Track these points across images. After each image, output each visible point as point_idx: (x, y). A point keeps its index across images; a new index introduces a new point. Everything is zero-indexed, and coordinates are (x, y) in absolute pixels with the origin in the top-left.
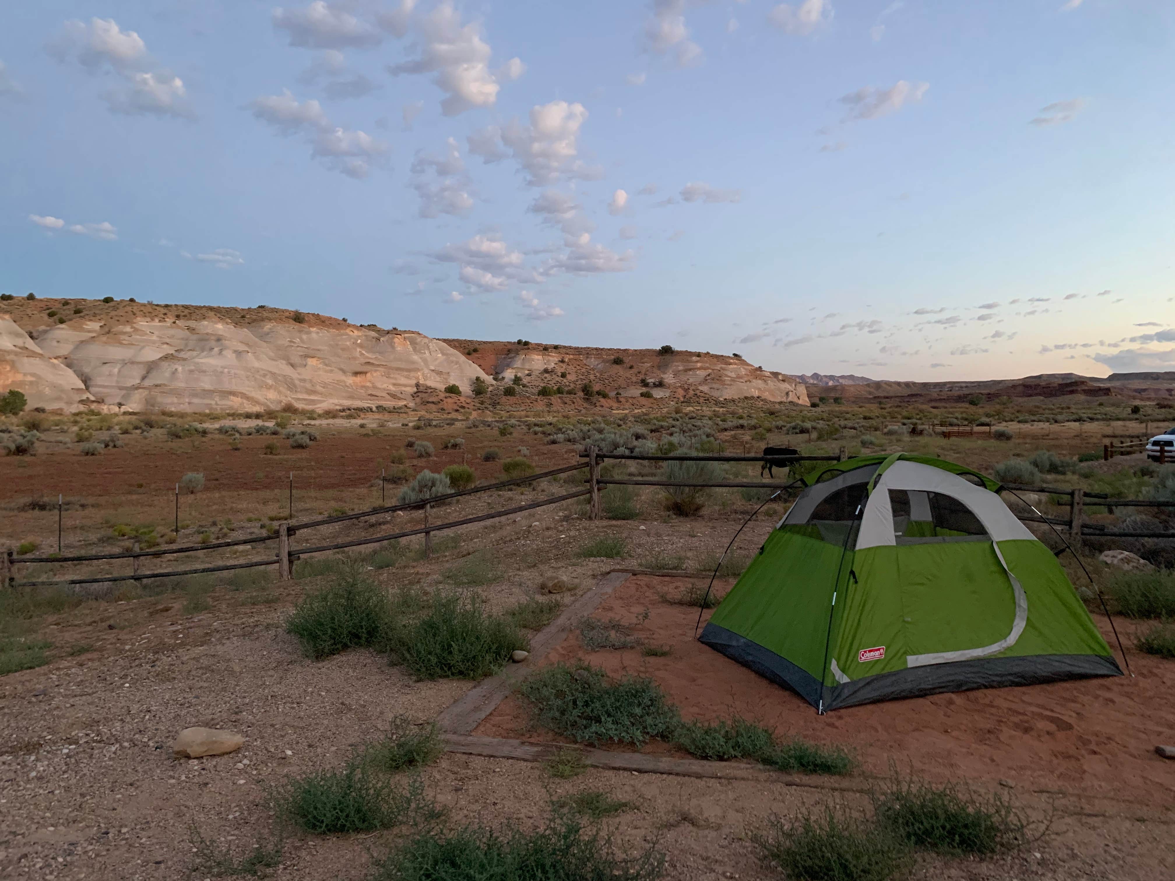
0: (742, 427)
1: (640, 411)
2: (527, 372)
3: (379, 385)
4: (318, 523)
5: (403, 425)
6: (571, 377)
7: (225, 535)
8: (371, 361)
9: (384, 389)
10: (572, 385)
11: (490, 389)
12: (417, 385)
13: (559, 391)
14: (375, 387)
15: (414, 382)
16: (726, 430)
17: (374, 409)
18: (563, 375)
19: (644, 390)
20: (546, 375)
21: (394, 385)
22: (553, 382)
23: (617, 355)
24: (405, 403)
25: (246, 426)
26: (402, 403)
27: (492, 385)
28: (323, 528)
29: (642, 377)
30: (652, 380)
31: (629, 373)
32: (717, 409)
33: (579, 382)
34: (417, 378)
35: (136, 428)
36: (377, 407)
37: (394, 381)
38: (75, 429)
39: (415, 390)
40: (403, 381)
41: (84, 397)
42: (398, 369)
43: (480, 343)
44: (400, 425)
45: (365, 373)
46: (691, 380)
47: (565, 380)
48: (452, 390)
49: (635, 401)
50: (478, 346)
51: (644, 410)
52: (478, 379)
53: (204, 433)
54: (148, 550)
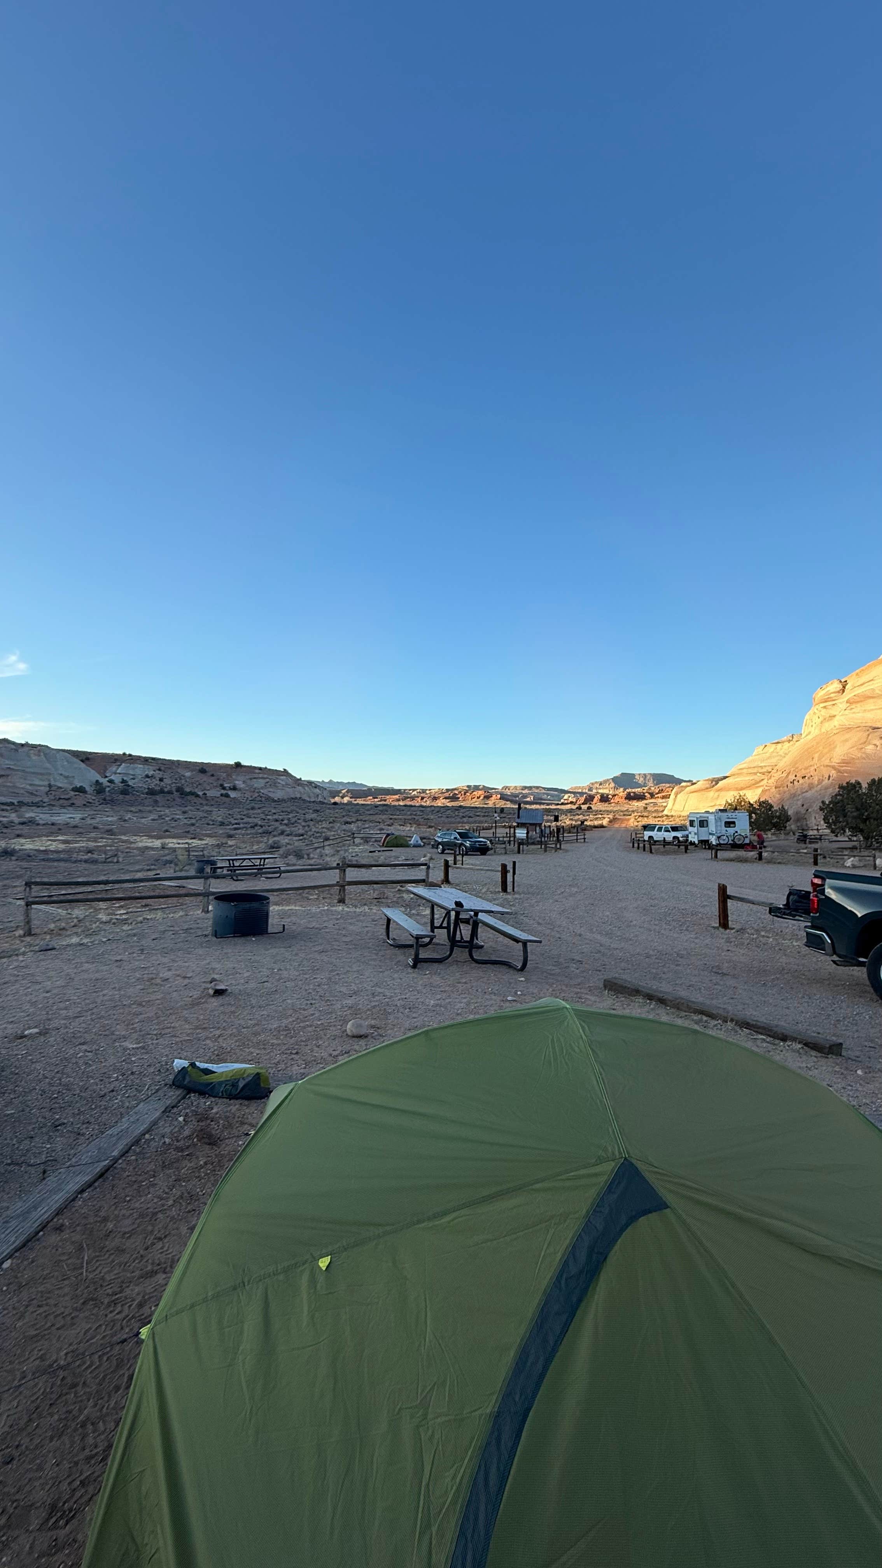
2: (132, 777)
3: (18, 785)
6: (167, 781)
8: (11, 767)
9: (23, 788)
10: (169, 787)
11: (108, 789)
12: (50, 786)
13: (162, 791)
14: (15, 787)
15: (47, 783)
17: (16, 804)
18: (161, 780)
19: (223, 792)
20: (147, 779)
21: (31, 785)
22: (154, 784)
23: (201, 766)
24: (40, 799)
26: (38, 799)
27: (109, 787)
29: (220, 782)
30: (229, 785)
31: (211, 780)
33: (174, 785)
34: (49, 780)
36: (18, 802)
37: (30, 782)
39: (48, 789)
40: (37, 782)
42: (34, 773)
43: (91, 753)
45: (8, 776)
46: (256, 785)
47: (163, 784)
48: (81, 790)
49: (218, 800)
50: (90, 756)
52: (97, 781)
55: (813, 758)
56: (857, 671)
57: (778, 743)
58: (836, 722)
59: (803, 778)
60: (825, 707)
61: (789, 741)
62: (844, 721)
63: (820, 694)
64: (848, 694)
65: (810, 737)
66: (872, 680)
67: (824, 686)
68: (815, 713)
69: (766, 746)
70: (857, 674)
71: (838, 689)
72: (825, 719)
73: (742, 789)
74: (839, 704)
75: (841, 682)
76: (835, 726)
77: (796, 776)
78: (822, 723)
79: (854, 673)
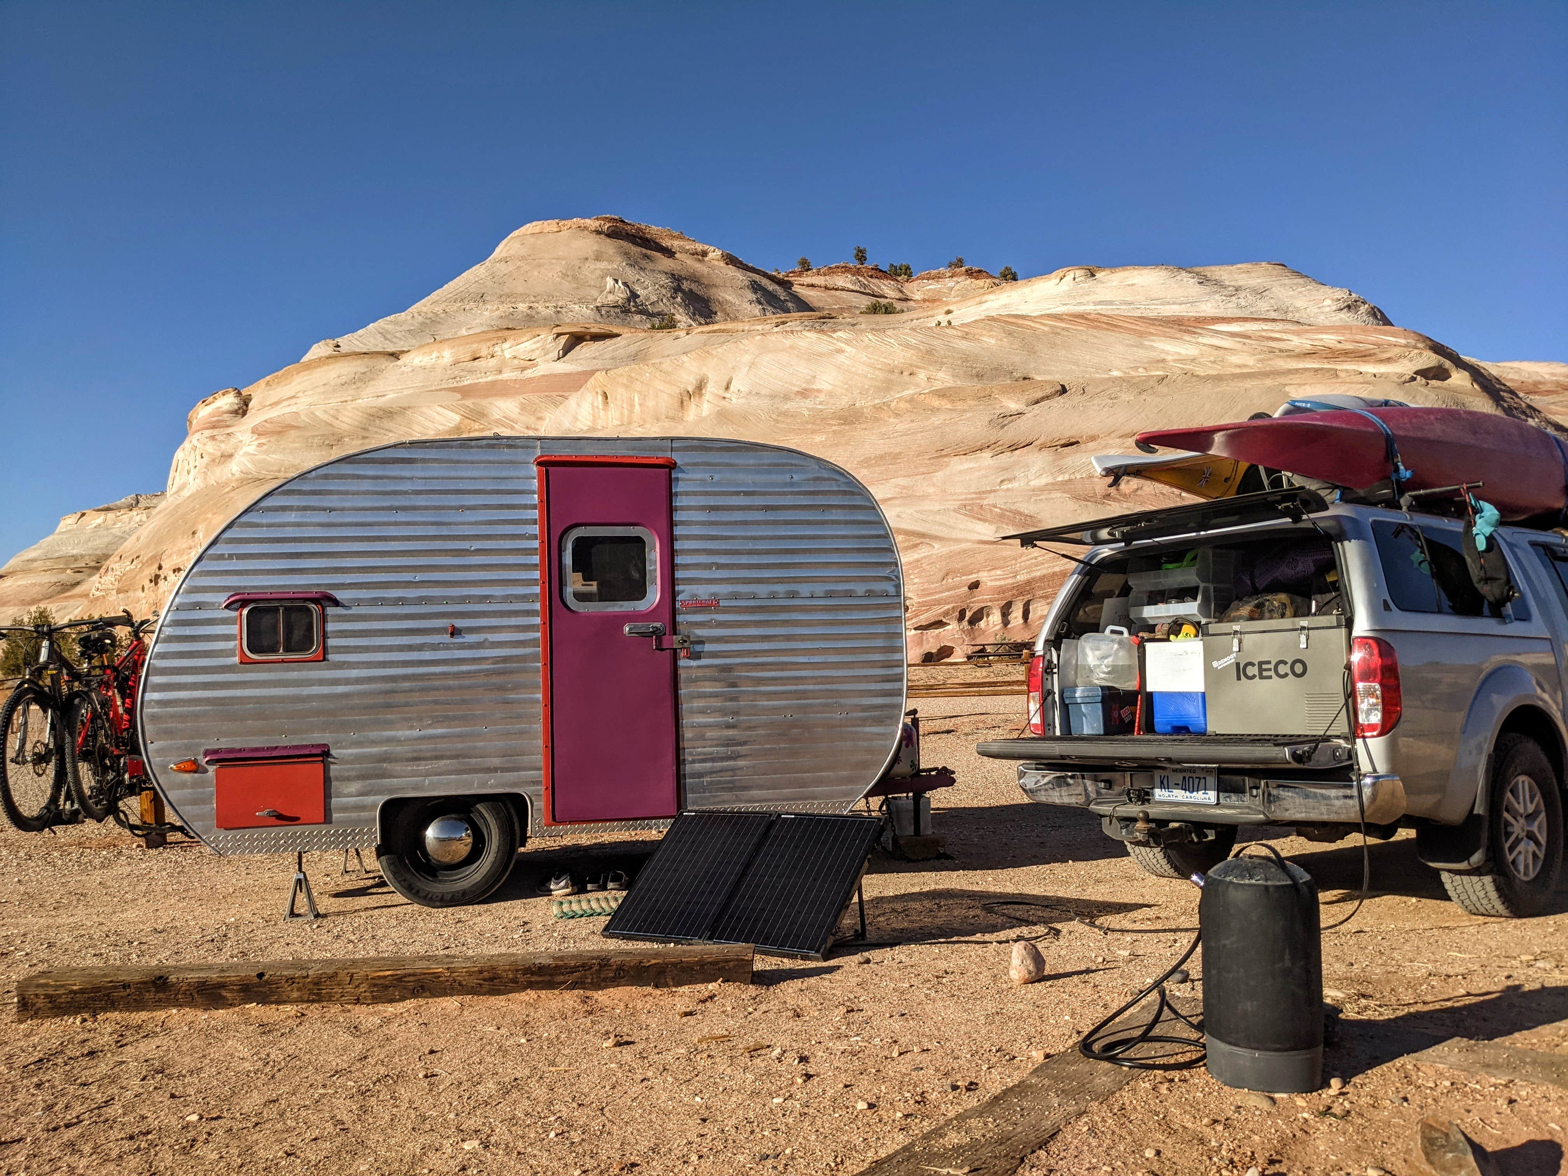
55: (194, 533)
56: (268, 378)
57: (108, 509)
58: (235, 467)
59: (174, 571)
60: (213, 438)
61: (131, 508)
62: (249, 465)
63: (203, 412)
64: (254, 418)
65: (186, 493)
66: (293, 397)
67: (211, 399)
68: (195, 448)
69: (83, 515)
70: (268, 383)
71: (236, 407)
72: (213, 460)
73: (40, 601)
74: (238, 434)
75: (239, 393)
76: (233, 475)
77: (160, 568)
78: (207, 466)
79: (262, 382)
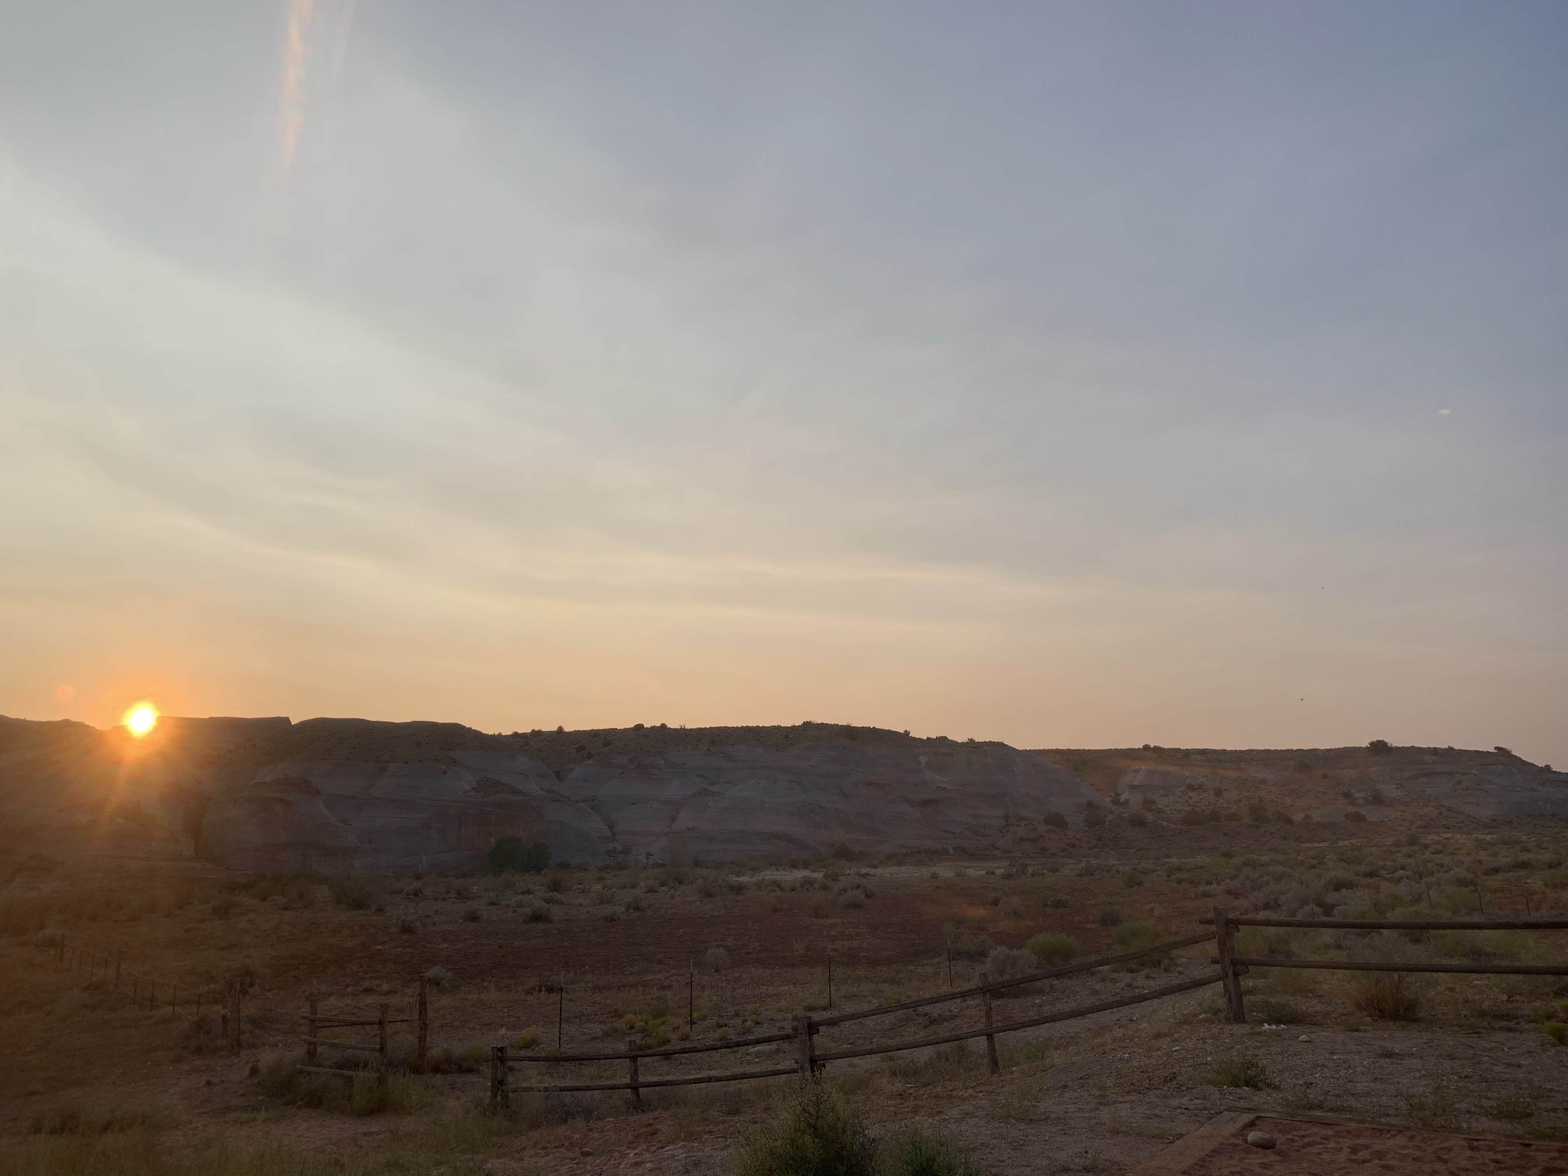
0: (1525, 865)
1: (1347, 843)
3: (956, 817)
4: (865, 1015)
5: (987, 873)
6: (1231, 796)
7: (748, 1031)
9: (963, 823)
10: (1233, 808)
11: (1110, 817)
12: (1006, 816)
13: (1213, 817)
14: (950, 821)
15: (1001, 812)
16: (1497, 870)
17: (951, 851)
20: (1191, 794)
21: (975, 816)
22: (1203, 803)
23: (1300, 759)
24: (991, 841)
25: (789, 878)
26: (987, 842)
27: (1112, 812)
28: (870, 1022)
29: (1343, 789)
30: (1362, 794)
32: (1481, 837)
33: (1244, 802)
35: (663, 884)
36: (954, 849)
37: (974, 812)
38: (599, 887)
39: (1004, 822)
40: (987, 811)
41: (611, 847)
42: (978, 795)
44: (984, 872)
45: (937, 802)
47: (1221, 801)
48: (1056, 821)
51: (1354, 841)
52: (1090, 804)
53: (739, 889)
54: (657, 1049)
